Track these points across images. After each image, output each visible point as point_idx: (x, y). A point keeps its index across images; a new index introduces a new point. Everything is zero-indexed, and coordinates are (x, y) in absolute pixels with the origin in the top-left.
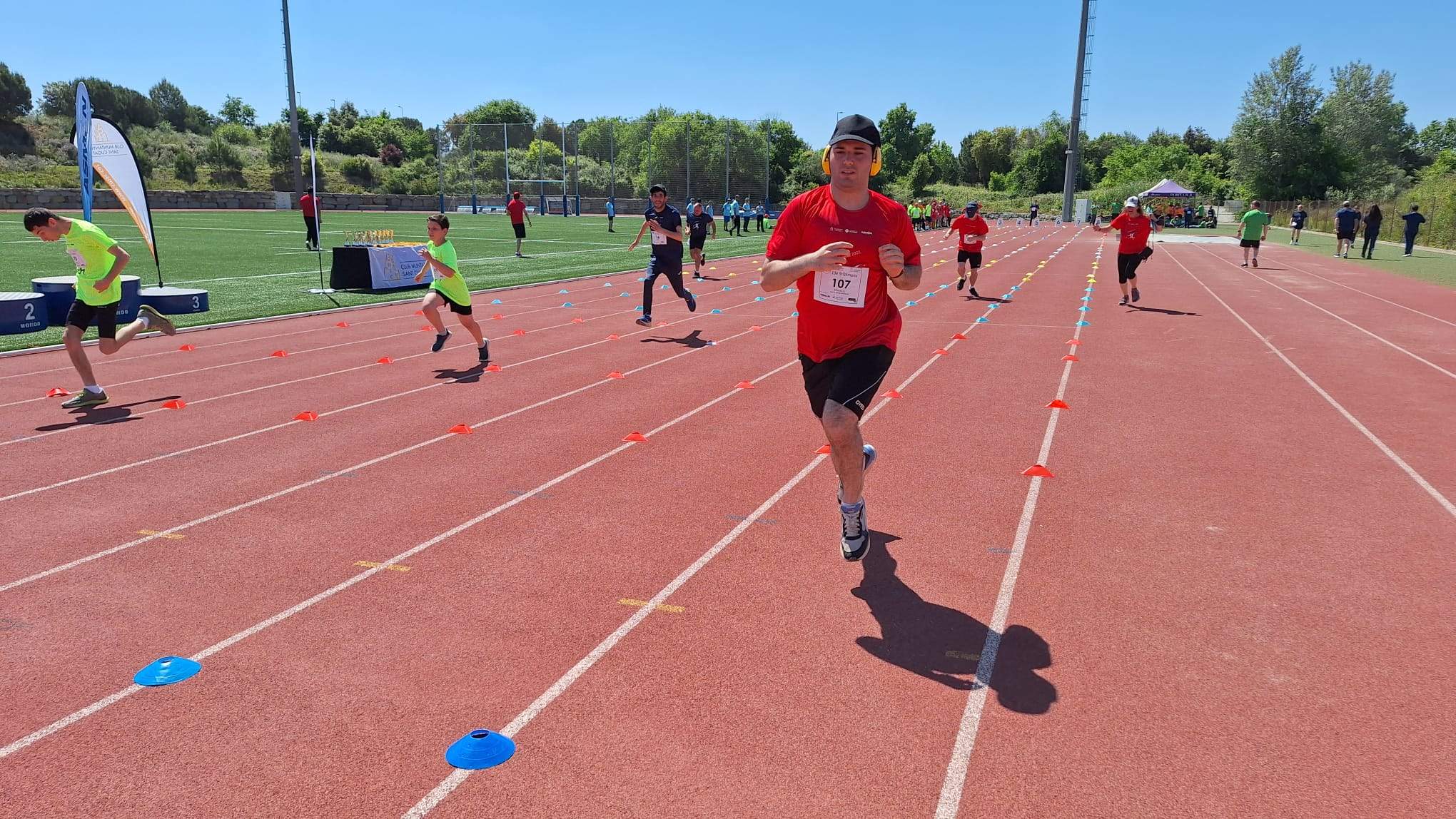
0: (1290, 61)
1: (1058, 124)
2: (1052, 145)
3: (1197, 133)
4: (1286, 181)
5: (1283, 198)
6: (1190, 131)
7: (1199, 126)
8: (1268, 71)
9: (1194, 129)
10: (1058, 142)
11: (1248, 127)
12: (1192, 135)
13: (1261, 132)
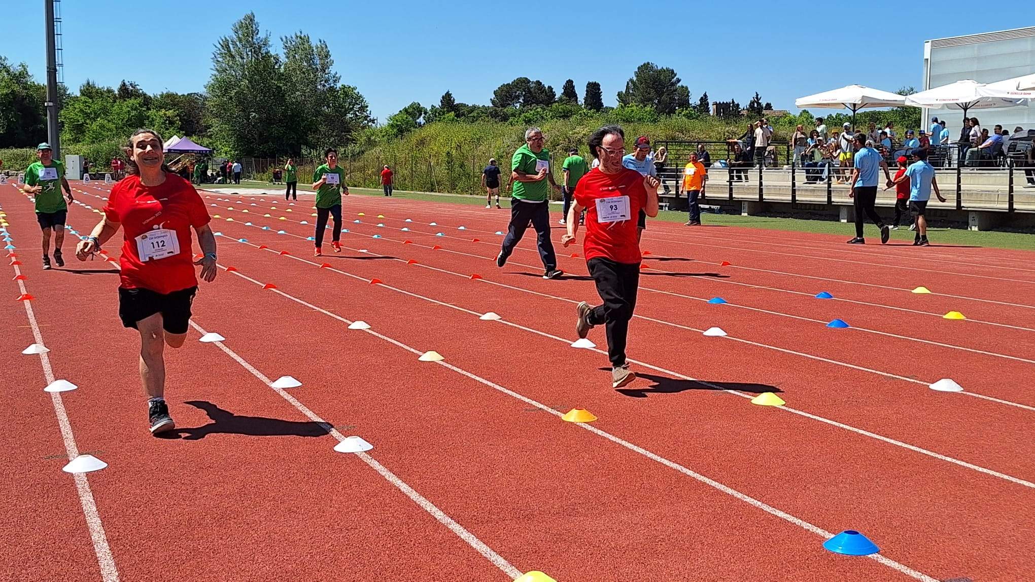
0: (248, 27)
1: (8, 72)
2: (7, 94)
3: (131, 88)
4: (263, 140)
5: (264, 155)
6: (124, 85)
7: (133, 80)
8: (230, 34)
9: (127, 83)
10: (13, 92)
11: (223, 87)
12: (127, 89)
13: (236, 93)
